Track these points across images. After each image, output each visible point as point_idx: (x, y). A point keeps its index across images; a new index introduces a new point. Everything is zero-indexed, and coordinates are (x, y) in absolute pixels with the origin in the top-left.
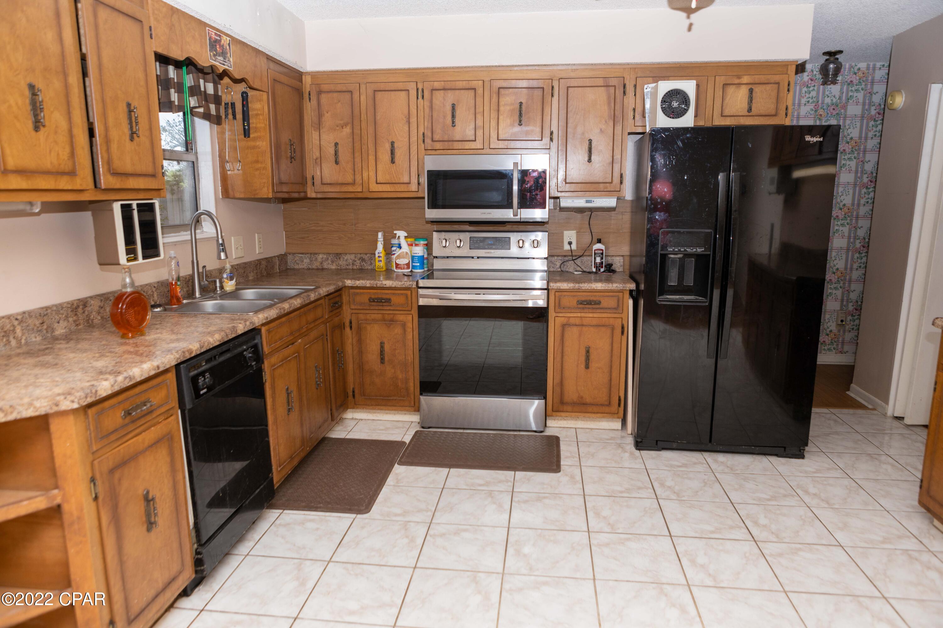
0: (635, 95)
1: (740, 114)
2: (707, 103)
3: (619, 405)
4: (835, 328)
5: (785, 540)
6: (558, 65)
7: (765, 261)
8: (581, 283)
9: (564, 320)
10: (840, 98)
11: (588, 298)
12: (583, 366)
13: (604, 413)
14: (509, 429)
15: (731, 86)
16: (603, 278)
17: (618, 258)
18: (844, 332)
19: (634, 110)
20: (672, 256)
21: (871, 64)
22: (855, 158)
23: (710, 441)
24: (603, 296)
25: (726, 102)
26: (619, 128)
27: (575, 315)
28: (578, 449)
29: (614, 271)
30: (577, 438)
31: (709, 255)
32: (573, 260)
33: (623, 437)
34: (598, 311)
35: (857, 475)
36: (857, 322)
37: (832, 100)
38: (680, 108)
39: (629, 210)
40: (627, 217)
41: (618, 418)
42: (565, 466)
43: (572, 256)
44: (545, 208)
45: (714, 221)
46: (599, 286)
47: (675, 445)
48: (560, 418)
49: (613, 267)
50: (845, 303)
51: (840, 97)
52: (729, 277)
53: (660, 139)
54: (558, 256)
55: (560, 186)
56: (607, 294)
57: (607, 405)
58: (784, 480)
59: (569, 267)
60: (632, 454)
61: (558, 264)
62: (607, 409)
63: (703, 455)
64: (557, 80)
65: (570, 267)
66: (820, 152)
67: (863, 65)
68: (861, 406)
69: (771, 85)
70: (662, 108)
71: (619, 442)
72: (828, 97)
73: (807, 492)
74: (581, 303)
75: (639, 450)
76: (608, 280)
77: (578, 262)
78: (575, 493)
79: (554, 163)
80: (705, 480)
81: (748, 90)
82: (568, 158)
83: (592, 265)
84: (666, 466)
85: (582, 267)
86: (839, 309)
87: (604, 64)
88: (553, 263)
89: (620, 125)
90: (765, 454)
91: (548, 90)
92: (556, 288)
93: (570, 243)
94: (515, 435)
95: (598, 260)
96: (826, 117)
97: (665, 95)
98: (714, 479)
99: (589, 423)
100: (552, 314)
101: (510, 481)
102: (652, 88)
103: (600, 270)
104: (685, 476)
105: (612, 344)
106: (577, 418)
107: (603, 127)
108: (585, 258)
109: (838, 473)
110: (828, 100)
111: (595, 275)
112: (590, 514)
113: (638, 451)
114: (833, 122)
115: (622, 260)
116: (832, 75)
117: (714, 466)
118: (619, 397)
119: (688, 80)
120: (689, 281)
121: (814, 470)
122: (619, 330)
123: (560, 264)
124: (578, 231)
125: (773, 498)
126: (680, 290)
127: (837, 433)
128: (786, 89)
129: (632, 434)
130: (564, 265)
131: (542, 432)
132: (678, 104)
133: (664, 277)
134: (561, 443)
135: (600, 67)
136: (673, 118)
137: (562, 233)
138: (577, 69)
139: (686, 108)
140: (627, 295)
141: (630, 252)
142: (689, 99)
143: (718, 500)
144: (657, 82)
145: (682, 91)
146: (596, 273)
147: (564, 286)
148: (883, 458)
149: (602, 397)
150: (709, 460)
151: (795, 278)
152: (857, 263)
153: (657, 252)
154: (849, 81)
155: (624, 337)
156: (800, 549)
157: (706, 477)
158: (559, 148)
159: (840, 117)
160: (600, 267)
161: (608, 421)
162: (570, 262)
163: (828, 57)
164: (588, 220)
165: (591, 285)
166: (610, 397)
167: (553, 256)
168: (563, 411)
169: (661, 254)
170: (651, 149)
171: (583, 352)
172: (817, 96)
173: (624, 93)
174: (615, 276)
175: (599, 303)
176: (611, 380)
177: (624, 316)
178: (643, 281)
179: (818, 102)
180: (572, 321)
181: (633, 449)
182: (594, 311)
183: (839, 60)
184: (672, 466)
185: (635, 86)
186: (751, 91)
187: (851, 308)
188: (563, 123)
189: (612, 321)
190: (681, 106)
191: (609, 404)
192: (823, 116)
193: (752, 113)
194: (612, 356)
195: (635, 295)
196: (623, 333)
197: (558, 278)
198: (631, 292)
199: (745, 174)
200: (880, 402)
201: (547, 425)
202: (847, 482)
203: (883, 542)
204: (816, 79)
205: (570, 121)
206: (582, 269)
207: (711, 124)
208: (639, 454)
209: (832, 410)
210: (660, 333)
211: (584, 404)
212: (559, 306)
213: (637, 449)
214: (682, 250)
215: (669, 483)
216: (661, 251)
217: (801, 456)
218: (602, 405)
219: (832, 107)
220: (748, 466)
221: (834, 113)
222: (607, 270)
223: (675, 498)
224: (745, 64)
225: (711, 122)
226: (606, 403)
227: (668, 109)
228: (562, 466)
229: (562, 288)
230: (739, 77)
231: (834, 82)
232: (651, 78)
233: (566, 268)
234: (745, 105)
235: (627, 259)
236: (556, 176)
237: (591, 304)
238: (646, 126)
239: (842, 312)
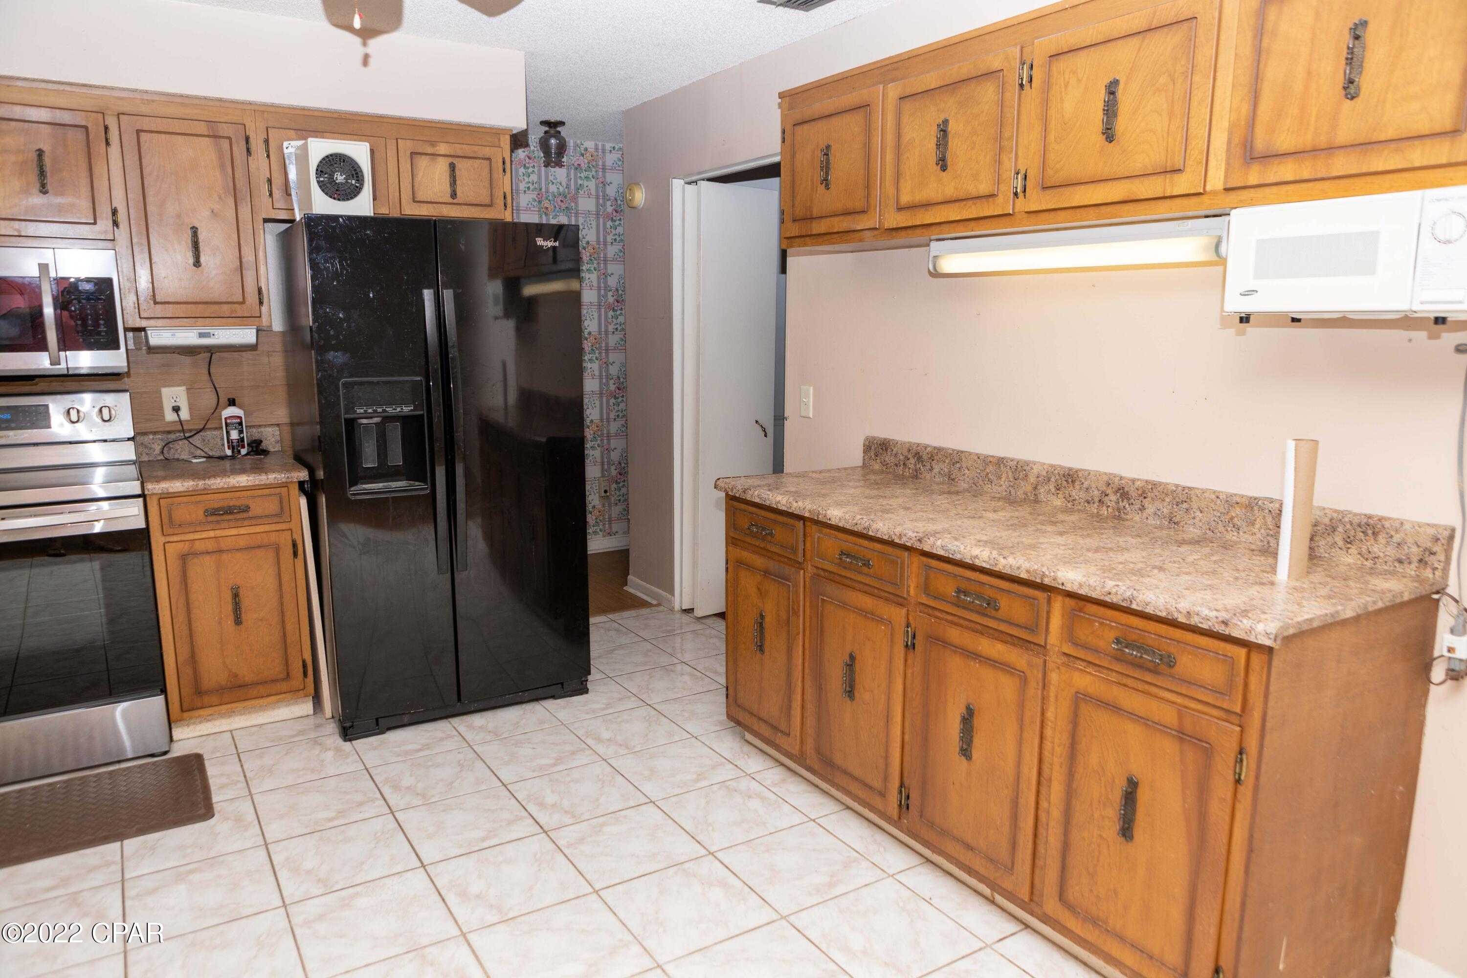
0: (268, 156)
1: (441, 200)
2: (389, 181)
3: (305, 674)
4: (598, 503)
5: (583, 818)
6: (112, 89)
7: (498, 417)
8: (209, 478)
9: (184, 548)
10: (568, 187)
11: (225, 504)
12: (230, 621)
13: (281, 693)
14: (97, 763)
15: (423, 157)
16: (248, 466)
17: (269, 429)
18: (610, 506)
19: (270, 181)
20: (364, 421)
21: (600, 144)
22: (595, 270)
23: (459, 699)
24: (254, 497)
25: (417, 181)
26: (245, 212)
27: (204, 535)
28: (242, 766)
29: (265, 452)
30: (236, 748)
31: (423, 415)
32: (186, 438)
33: (318, 726)
34: (246, 523)
35: (654, 699)
36: (624, 490)
37: (558, 188)
38: (349, 185)
39: (279, 347)
40: (278, 360)
41: (306, 696)
42: (219, 804)
43: (183, 431)
44: (117, 347)
45: (423, 363)
46: (243, 480)
47: (406, 719)
48: (198, 720)
49: (263, 446)
50: (606, 467)
51: (567, 185)
52: (456, 447)
53: (322, 232)
54: (155, 433)
55: (145, 307)
56: (260, 492)
57: (283, 680)
58: (568, 730)
59: (179, 451)
60: (338, 750)
61: (158, 448)
62: (284, 686)
63: (451, 723)
64: (112, 115)
65: (182, 451)
66: (555, 260)
67: (590, 145)
68: (644, 604)
69: (480, 161)
70: (318, 182)
71: (312, 736)
72: (553, 183)
73: (599, 740)
74: (213, 512)
75: (350, 740)
76: (257, 469)
77: (196, 440)
78: (249, 846)
79: (126, 266)
80: (460, 761)
81: (448, 165)
82: (155, 259)
83: (223, 445)
84: (398, 756)
85: (206, 450)
86: (600, 476)
87: (205, 98)
88: (146, 447)
89: (247, 206)
90: (537, 700)
91: (97, 133)
92: (160, 492)
93: (176, 409)
94: (111, 773)
95: (234, 435)
96: (554, 211)
97: (321, 162)
98: (473, 755)
99: (254, 716)
100: (157, 539)
101: (114, 863)
102: (298, 148)
103: (239, 452)
104: (430, 763)
105: (279, 574)
106: (231, 714)
107: (217, 207)
108: (208, 434)
109: (632, 703)
110: (553, 188)
111: (232, 461)
112: (282, 875)
113: (348, 743)
114: (563, 220)
115: (278, 433)
116: (555, 153)
117: (469, 736)
118: (304, 662)
119: (355, 140)
120: (396, 458)
121: (603, 706)
122: (288, 551)
123: (160, 447)
124: (189, 387)
125: (558, 761)
126: (382, 473)
127: (622, 647)
128: (501, 169)
129: (333, 717)
130: (170, 449)
131: (165, 753)
132: (344, 178)
133: (354, 455)
134: (208, 764)
135: (198, 102)
136: (339, 200)
137: (160, 393)
138: (153, 101)
139: (357, 185)
140: (295, 490)
141: (291, 417)
142: (361, 171)
143: (484, 787)
144: (305, 138)
145: (349, 157)
146: (233, 457)
147: (177, 486)
148: (679, 668)
149: (275, 668)
150: (462, 729)
151: (544, 440)
152: (614, 412)
153: (338, 416)
154: (576, 165)
155: (300, 561)
156: (603, 824)
157: (461, 756)
158: (134, 240)
159: (571, 213)
160: (239, 446)
161: (288, 705)
162: (181, 443)
163: (547, 129)
164: (207, 366)
165: (228, 480)
166: (287, 664)
167: (145, 434)
168: (202, 708)
169: (345, 419)
170: (308, 249)
171: (228, 597)
172: (539, 182)
173: (248, 151)
174: (269, 461)
175: (247, 509)
176: (284, 636)
177: (294, 525)
178: (321, 466)
179: (541, 189)
180: (199, 546)
181: (339, 741)
182: (239, 523)
183: (562, 134)
184: (406, 753)
185: (267, 141)
186: (452, 167)
187: (614, 473)
188: (135, 195)
189: (273, 537)
190: (350, 181)
191: (288, 677)
192: (549, 209)
193: (459, 200)
194: (281, 596)
195: (310, 490)
196: (295, 554)
197: (161, 473)
198: (301, 484)
199: (460, 291)
200: (664, 593)
201: (175, 738)
202: (644, 711)
203: (697, 780)
204: (535, 157)
205: (150, 193)
206: (206, 453)
207: (399, 212)
208: (351, 746)
209: (611, 616)
210: (360, 546)
211: (240, 686)
212: (170, 524)
213: (345, 740)
214: (379, 410)
215: (407, 781)
216: (346, 413)
217: (584, 690)
218: (274, 681)
219: (560, 198)
220: (518, 723)
221: (563, 206)
222: (252, 451)
223: (419, 803)
224: (438, 126)
225: (399, 209)
226: (281, 676)
227: (328, 185)
228: (215, 806)
229: (171, 490)
230: (433, 144)
231: (559, 164)
232: (293, 132)
233: (174, 454)
234: (447, 188)
235: (286, 430)
236: (133, 291)
237: (231, 513)
238: (293, 209)
239: (605, 479)
